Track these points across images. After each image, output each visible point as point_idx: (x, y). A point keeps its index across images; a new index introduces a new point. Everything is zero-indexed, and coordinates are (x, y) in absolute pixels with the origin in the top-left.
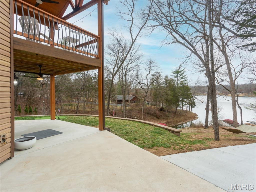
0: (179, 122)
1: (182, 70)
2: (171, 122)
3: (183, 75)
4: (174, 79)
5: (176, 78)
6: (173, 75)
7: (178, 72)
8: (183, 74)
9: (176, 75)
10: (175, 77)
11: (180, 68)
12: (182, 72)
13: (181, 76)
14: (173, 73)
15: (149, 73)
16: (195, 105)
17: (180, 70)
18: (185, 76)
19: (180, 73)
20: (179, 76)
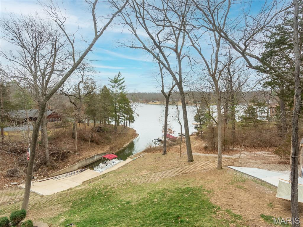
0: (123, 144)
1: (122, 79)
2: (115, 147)
3: (123, 85)
4: (111, 89)
5: (114, 89)
7: (116, 81)
8: (122, 83)
9: (113, 84)
10: (113, 87)
11: (119, 77)
12: (122, 81)
13: (120, 86)
14: (110, 81)
15: (81, 80)
16: (134, 120)
17: (119, 79)
18: (124, 86)
19: (119, 82)
20: (118, 86)
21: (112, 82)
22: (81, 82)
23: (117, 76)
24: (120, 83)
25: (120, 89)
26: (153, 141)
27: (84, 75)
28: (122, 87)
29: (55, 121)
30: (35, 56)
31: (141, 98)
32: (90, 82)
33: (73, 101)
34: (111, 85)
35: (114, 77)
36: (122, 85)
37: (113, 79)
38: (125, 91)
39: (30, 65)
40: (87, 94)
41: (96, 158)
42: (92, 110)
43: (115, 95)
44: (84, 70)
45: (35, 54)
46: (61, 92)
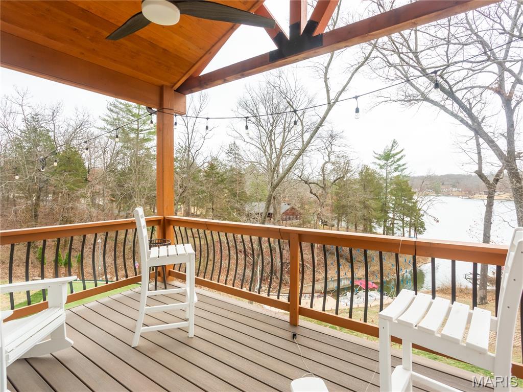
1: (398, 153)
3: (400, 163)
4: (378, 170)
5: (383, 170)
6: (378, 161)
7: (387, 156)
8: (399, 160)
9: (382, 162)
10: (381, 168)
11: (393, 149)
12: (398, 157)
13: (395, 166)
14: (377, 158)
15: (328, 160)
16: (425, 229)
17: (393, 152)
18: (403, 165)
19: (392, 159)
20: (391, 165)
21: (380, 159)
22: (327, 162)
23: (390, 148)
24: (396, 159)
25: (396, 169)
26: (467, 277)
27: (331, 152)
28: (399, 166)
29: (290, 219)
30: (270, 134)
31: (454, 186)
32: (342, 161)
33: (314, 191)
34: (379, 165)
35: (383, 150)
36: (398, 163)
37: (382, 154)
38: (406, 173)
39: (264, 147)
40: (335, 181)
41: (344, 283)
42: (343, 207)
43: (385, 181)
44: (332, 145)
45: (272, 131)
46: (300, 179)
